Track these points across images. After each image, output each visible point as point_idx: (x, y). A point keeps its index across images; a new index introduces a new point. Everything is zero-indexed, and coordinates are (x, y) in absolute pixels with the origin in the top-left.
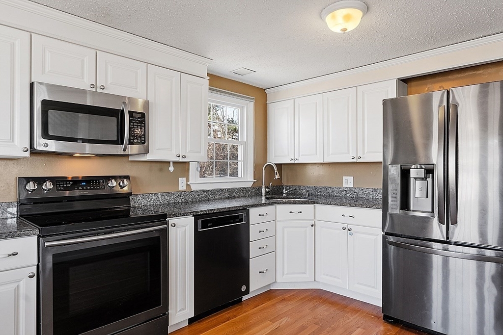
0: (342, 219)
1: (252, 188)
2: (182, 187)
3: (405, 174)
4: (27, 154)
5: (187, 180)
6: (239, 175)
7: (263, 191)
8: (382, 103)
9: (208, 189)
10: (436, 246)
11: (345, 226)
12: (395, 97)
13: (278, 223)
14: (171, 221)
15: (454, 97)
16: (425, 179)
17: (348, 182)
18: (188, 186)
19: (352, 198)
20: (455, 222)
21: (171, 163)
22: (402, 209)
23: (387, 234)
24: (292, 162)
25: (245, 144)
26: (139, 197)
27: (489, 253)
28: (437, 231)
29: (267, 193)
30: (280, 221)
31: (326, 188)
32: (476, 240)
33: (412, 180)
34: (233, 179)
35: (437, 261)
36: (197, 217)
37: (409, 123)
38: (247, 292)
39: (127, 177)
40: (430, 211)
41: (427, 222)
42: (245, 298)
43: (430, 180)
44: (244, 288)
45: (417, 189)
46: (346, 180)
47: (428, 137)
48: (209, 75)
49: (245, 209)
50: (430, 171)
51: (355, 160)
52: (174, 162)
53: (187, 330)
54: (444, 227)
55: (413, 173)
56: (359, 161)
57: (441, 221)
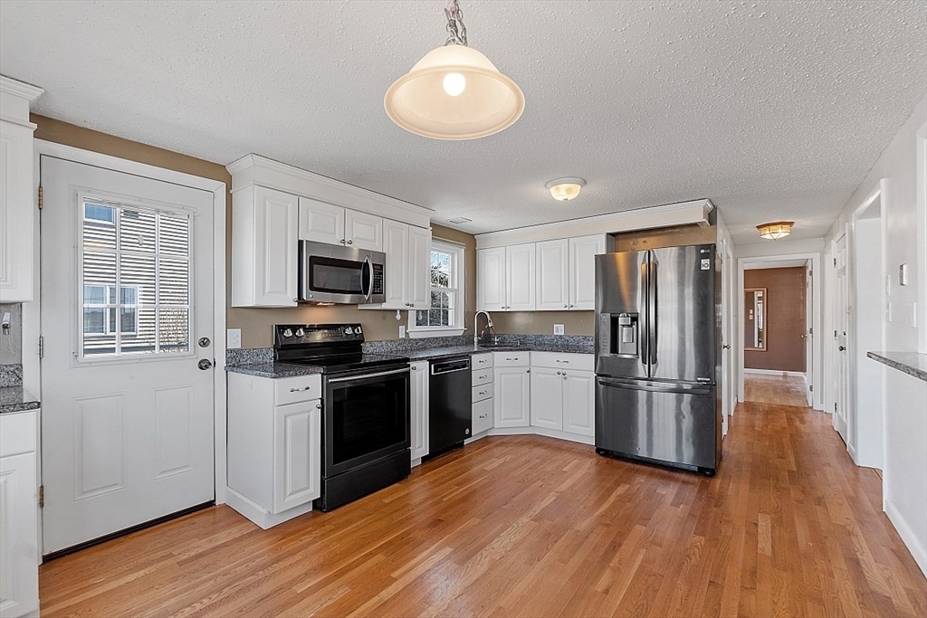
0: (558, 365)
1: (463, 336)
2: (402, 335)
3: (614, 322)
4: (296, 304)
5: (406, 328)
6: (450, 324)
7: (476, 340)
8: (594, 257)
9: (424, 337)
10: (641, 383)
11: (560, 371)
12: (604, 253)
13: (496, 370)
14: (412, 364)
15: (654, 256)
16: (631, 326)
17: (559, 330)
18: (407, 334)
19: (563, 345)
20: (655, 361)
21: (398, 312)
22: (612, 352)
23: (599, 375)
24: (504, 310)
25: (456, 292)
26: (368, 345)
27: (686, 387)
28: (641, 370)
29: (479, 341)
30: (497, 367)
31: (537, 336)
32: (675, 377)
33: (620, 327)
34: (445, 327)
35: (642, 395)
36: (431, 361)
37: (617, 277)
38: (470, 435)
39: (360, 325)
40: (635, 353)
41: (632, 363)
42: (467, 442)
43: (634, 327)
44: (467, 430)
45: (624, 335)
46: (557, 328)
47: (633, 289)
48: (432, 224)
49: (468, 355)
50: (635, 319)
51: (567, 309)
52: (401, 311)
53: (420, 468)
54: (647, 366)
55: (621, 321)
56: (571, 309)
57: (644, 362)
